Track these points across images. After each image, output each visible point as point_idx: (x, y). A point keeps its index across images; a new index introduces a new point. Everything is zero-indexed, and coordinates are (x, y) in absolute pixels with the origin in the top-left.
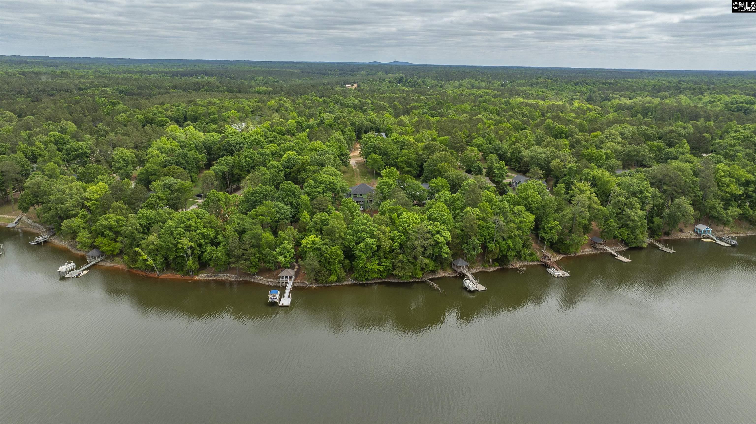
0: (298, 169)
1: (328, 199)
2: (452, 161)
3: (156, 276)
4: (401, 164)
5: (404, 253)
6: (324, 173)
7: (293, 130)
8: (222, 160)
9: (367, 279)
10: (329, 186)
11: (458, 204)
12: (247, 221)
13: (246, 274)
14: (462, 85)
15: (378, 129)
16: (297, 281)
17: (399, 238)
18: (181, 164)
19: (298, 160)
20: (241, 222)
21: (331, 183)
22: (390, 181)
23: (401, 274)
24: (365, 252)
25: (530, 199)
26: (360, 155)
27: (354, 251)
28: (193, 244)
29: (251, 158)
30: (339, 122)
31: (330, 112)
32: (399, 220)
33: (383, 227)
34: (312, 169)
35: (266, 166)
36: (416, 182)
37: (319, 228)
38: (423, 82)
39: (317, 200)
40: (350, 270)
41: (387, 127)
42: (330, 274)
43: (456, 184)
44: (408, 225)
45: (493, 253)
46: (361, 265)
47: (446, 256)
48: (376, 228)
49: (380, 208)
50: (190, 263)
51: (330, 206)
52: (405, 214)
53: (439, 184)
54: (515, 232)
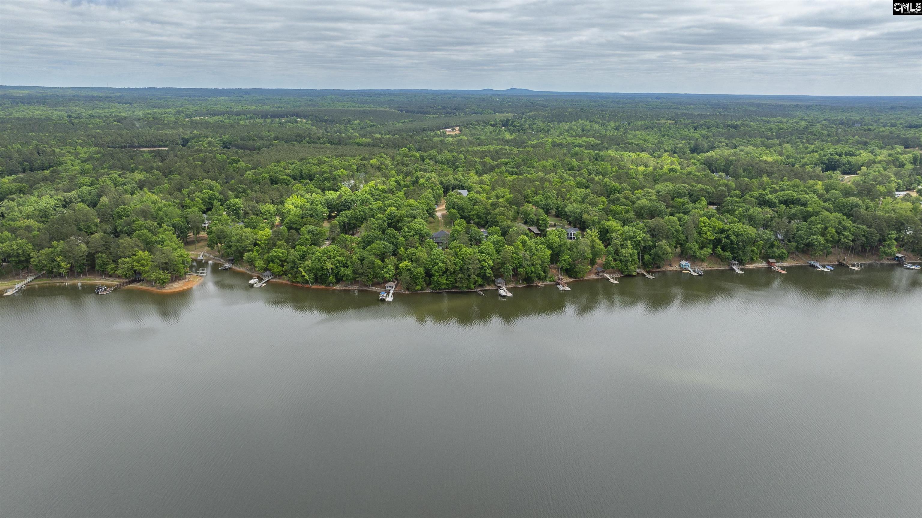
0: (397, 220)
1: (417, 240)
2: (508, 215)
3: (309, 286)
4: (472, 217)
5: (463, 273)
6: (415, 223)
7: (393, 189)
8: (343, 213)
9: (439, 289)
10: (417, 232)
12: (365, 253)
13: (364, 285)
15: (463, 187)
16: (396, 289)
17: (459, 264)
18: (313, 216)
19: (397, 214)
20: (362, 254)
21: (419, 230)
22: (459, 229)
23: (460, 286)
24: (438, 272)
26: (444, 209)
27: (431, 271)
28: (333, 266)
29: (363, 212)
31: (425, 170)
32: (460, 253)
33: (450, 257)
34: (407, 220)
35: (374, 218)
36: (477, 229)
37: (410, 258)
39: (409, 241)
40: (429, 284)
41: (470, 186)
42: (417, 285)
43: (506, 231)
44: (465, 255)
45: (522, 275)
46: (435, 280)
47: (489, 275)
48: (445, 257)
49: (450, 246)
50: (331, 277)
51: (417, 245)
52: (464, 249)
53: (495, 230)
54: (537, 262)
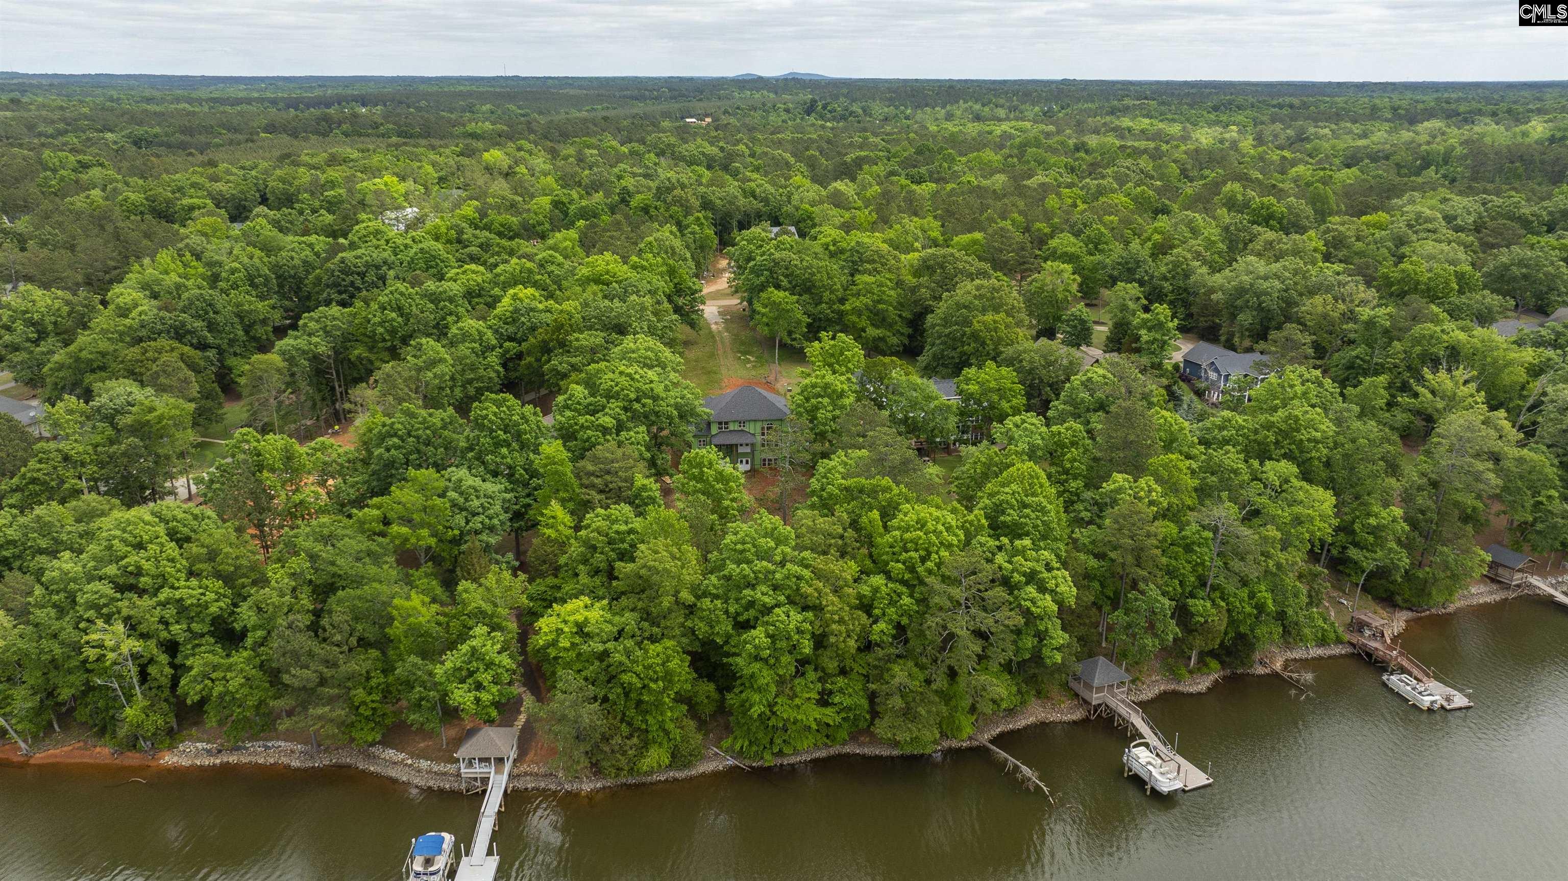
0: (544, 341)
1: (635, 450)
2: (1013, 307)
3: (17, 755)
4: (854, 318)
6: (624, 357)
7: (540, 224)
8: (313, 319)
9: (778, 755)
10: (637, 406)
11: (1075, 460)
12: (347, 547)
14: (952, 115)
15: (776, 217)
16: (524, 768)
17: (892, 603)
19: (543, 315)
20: (325, 550)
21: (646, 396)
22: (839, 382)
23: (900, 733)
24: (772, 661)
25: (1304, 435)
26: (729, 291)
27: (728, 655)
28: (141, 645)
29: (399, 309)
30: (669, 199)
31: (646, 176)
32: (888, 538)
33: (832, 562)
34: (585, 343)
35: (442, 337)
36: (919, 381)
37: (603, 565)
38: (864, 111)
39: (595, 460)
40: (718, 723)
41: (801, 212)
42: (645, 745)
43: (1041, 381)
44: (923, 553)
45: (1209, 631)
46: (756, 711)
47: (1058, 657)
48: (807, 567)
49: (815, 484)
50: (131, 713)
51: (640, 480)
52: (909, 513)
53: (993, 384)
54: (1282, 557)
